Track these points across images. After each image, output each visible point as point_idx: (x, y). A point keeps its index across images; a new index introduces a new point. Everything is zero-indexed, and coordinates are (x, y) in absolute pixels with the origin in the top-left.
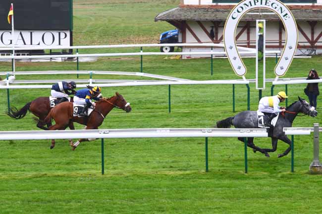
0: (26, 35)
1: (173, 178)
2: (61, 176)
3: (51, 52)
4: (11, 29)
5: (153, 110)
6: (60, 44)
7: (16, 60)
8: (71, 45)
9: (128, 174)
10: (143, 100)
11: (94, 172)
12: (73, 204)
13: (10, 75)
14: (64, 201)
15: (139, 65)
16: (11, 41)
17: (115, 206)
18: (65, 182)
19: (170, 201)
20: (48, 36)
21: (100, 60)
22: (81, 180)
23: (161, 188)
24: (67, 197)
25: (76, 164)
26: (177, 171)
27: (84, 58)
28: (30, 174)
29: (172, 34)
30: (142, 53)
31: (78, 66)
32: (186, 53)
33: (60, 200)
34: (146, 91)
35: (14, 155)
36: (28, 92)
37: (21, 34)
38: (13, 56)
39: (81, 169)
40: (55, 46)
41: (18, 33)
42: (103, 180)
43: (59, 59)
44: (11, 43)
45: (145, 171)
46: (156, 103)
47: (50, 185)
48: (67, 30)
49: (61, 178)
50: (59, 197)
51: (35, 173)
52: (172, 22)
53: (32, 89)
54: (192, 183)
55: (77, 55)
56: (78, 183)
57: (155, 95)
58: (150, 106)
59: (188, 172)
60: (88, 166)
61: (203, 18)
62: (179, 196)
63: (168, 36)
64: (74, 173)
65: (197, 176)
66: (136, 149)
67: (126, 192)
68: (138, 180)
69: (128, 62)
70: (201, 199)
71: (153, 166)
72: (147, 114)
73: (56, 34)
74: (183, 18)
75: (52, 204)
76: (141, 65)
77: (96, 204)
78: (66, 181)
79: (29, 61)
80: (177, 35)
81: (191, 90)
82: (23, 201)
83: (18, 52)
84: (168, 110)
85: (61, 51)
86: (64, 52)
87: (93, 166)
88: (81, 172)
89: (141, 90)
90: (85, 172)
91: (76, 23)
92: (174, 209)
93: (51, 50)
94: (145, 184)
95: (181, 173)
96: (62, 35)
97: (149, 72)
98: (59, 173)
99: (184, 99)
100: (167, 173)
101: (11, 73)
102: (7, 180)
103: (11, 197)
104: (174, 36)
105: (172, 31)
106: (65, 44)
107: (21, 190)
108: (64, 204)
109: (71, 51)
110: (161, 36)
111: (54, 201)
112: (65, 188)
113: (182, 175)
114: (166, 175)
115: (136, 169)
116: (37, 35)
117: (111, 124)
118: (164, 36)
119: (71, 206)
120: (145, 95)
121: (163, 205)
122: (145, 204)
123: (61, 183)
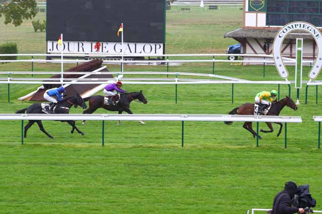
0: (132, 45)
1: (233, 151)
2: (153, 147)
3: (150, 59)
4: (121, 42)
5: (221, 102)
6: (156, 53)
7: (124, 63)
8: (164, 53)
9: (200, 147)
10: (214, 94)
11: (176, 145)
12: (161, 168)
13: (119, 74)
14: (154, 165)
15: (212, 69)
16: (121, 50)
17: (190, 170)
18: (155, 152)
19: (230, 167)
20: (148, 46)
21: (184, 65)
22: (166, 150)
23: (224, 157)
24: (156, 162)
25: (164, 139)
26: (235, 145)
27: (172, 63)
28: (131, 145)
29: (236, 47)
30: (214, 60)
31: (168, 68)
32: (246, 61)
33: (151, 164)
34: (216, 87)
35: (119, 131)
36: (132, 86)
37: (128, 45)
38: (122, 61)
39: (166, 143)
40: (152, 54)
41: (126, 44)
42: (183, 150)
43: (155, 63)
44: (121, 51)
45: (213, 145)
46: (223, 97)
47: (145, 153)
48: (160, 43)
49: (152, 149)
50: (150, 162)
51: (133, 144)
52: (236, 38)
53: (135, 84)
54: (246, 154)
55: (168, 61)
56: (165, 153)
57: (223, 91)
58: (219, 98)
59: (244, 147)
60: (172, 141)
61: (259, 36)
62: (237, 163)
63: (234, 49)
64: (162, 145)
65: (250, 150)
66: (207, 129)
67: (199, 160)
68: (208, 151)
69: (204, 67)
70: (252, 166)
71: (219, 141)
72: (216, 105)
73: (153, 46)
74: (244, 36)
75: (145, 166)
76: (213, 69)
77: (176, 168)
78: (156, 150)
79: (133, 64)
80: (240, 48)
81: (248, 87)
82: (125, 164)
83: (126, 58)
84: (231, 101)
85: (156, 58)
86: (159, 59)
87: (176, 141)
88: (167, 145)
89: (212, 87)
90: (170, 144)
91: (167, 38)
92: (232, 173)
93: (149, 57)
94: (212, 154)
95: (239, 147)
96: (158, 46)
97: (219, 74)
98: (151, 145)
99: (243, 94)
100: (228, 147)
101: (120, 73)
102: (114, 149)
103: (116, 161)
104: (238, 48)
105: (237, 45)
106: (160, 53)
107: (124, 156)
108: (154, 167)
109: (164, 58)
110: (228, 49)
111: (147, 165)
112: (156, 156)
113: (240, 148)
114: (228, 148)
115: (207, 143)
116: (140, 46)
117: (190, 111)
118: (231, 48)
119: (159, 169)
120: (215, 91)
121: (225, 170)
122: (212, 169)
123: (152, 152)
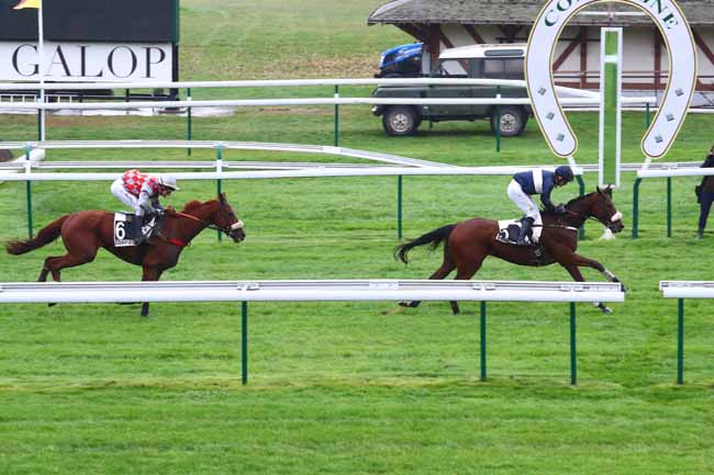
0: (72, 52)
1: (406, 395)
2: (150, 388)
3: (129, 95)
4: (37, 40)
5: (361, 233)
6: (148, 75)
7: (47, 110)
8: (175, 78)
9: (300, 385)
10: (340, 210)
11: (224, 377)
12: (177, 454)
13: (32, 148)
14: (156, 445)
15: (332, 127)
16: (37, 66)
17: (271, 459)
18: (157, 402)
19: (397, 449)
20: (122, 55)
21: (241, 113)
22: (193, 397)
23: (378, 418)
24: (162, 436)
25: (181, 358)
27: (204, 109)
28: (78, 382)
29: (407, 54)
30: (337, 99)
31: (191, 128)
33: (145, 444)
34: (346, 187)
35: (38, 337)
37: (59, 50)
38: (41, 103)
39: (193, 372)
40: (139, 82)
41: (54, 47)
42: (245, 395)
43: (147, 109)
44: (36, 72)
45: (340, 376)
46: (369, 217)
47: (124, 408)
48: (164, 42)
49: (146, 393)
50: (143, 436)
51: (87, 379)
52: (407, 27)
53: (84, 182)
54: (449, 407)
55: (189, 102)
56: (186, 404)
57: (366, 198)
58: (352, 223)
59: (440, 381)
60: (209, 364)
61: (479, 18)
62: (420, 436)
63: (399, 58)
64: (177, 380)
65: (459, 389)
66: (320, 326)
67: (297, 427)
68: (326, 399)
69: (307, 118)
70: (469, 443)
71: (359, 365)
72: (349, 243)
73: (140, 52)
74: (433, 18)
75: (127, 451)
76: (335, 125)
77: (228, 455)
78: (159, 397)
79: (77, 113)
80: (419, 55)
81: (449, 186)
82: (58, 444)
83: (52, 95)
84: (396, 233)
85: (150, 92)
86: (158, 95)
87: (224, 365)
88: (195, 378)
89: (334, 186)
90: (205, 378)
91: (185, 23)
92: (406, 467)
93: (128, 90)
94: (342, 407)
95: (426, 381)
96: (155, 55)
97: (354, 145)
98: (145, 379)
99: (434, 206)
100: (391, 381)
101: (35, 144)
102: (23, 396)
103: (32, 435)
104: (412, 57)
105: (408, 46)
106: (162, 77)
107: (58, 420)
108: (155, 452)
109: (174, 94)
110: (383, 58)
111: (131, 444)
112: (159, 414)
113: (425, 386)
114: (389, 387)
115: (321, 372)
116: (97, 54)
117: (264, 265)
118: (389, 57)
120: (342, 198)
121: (381, 459)
122: (343, 456)
123: (149, 404)
